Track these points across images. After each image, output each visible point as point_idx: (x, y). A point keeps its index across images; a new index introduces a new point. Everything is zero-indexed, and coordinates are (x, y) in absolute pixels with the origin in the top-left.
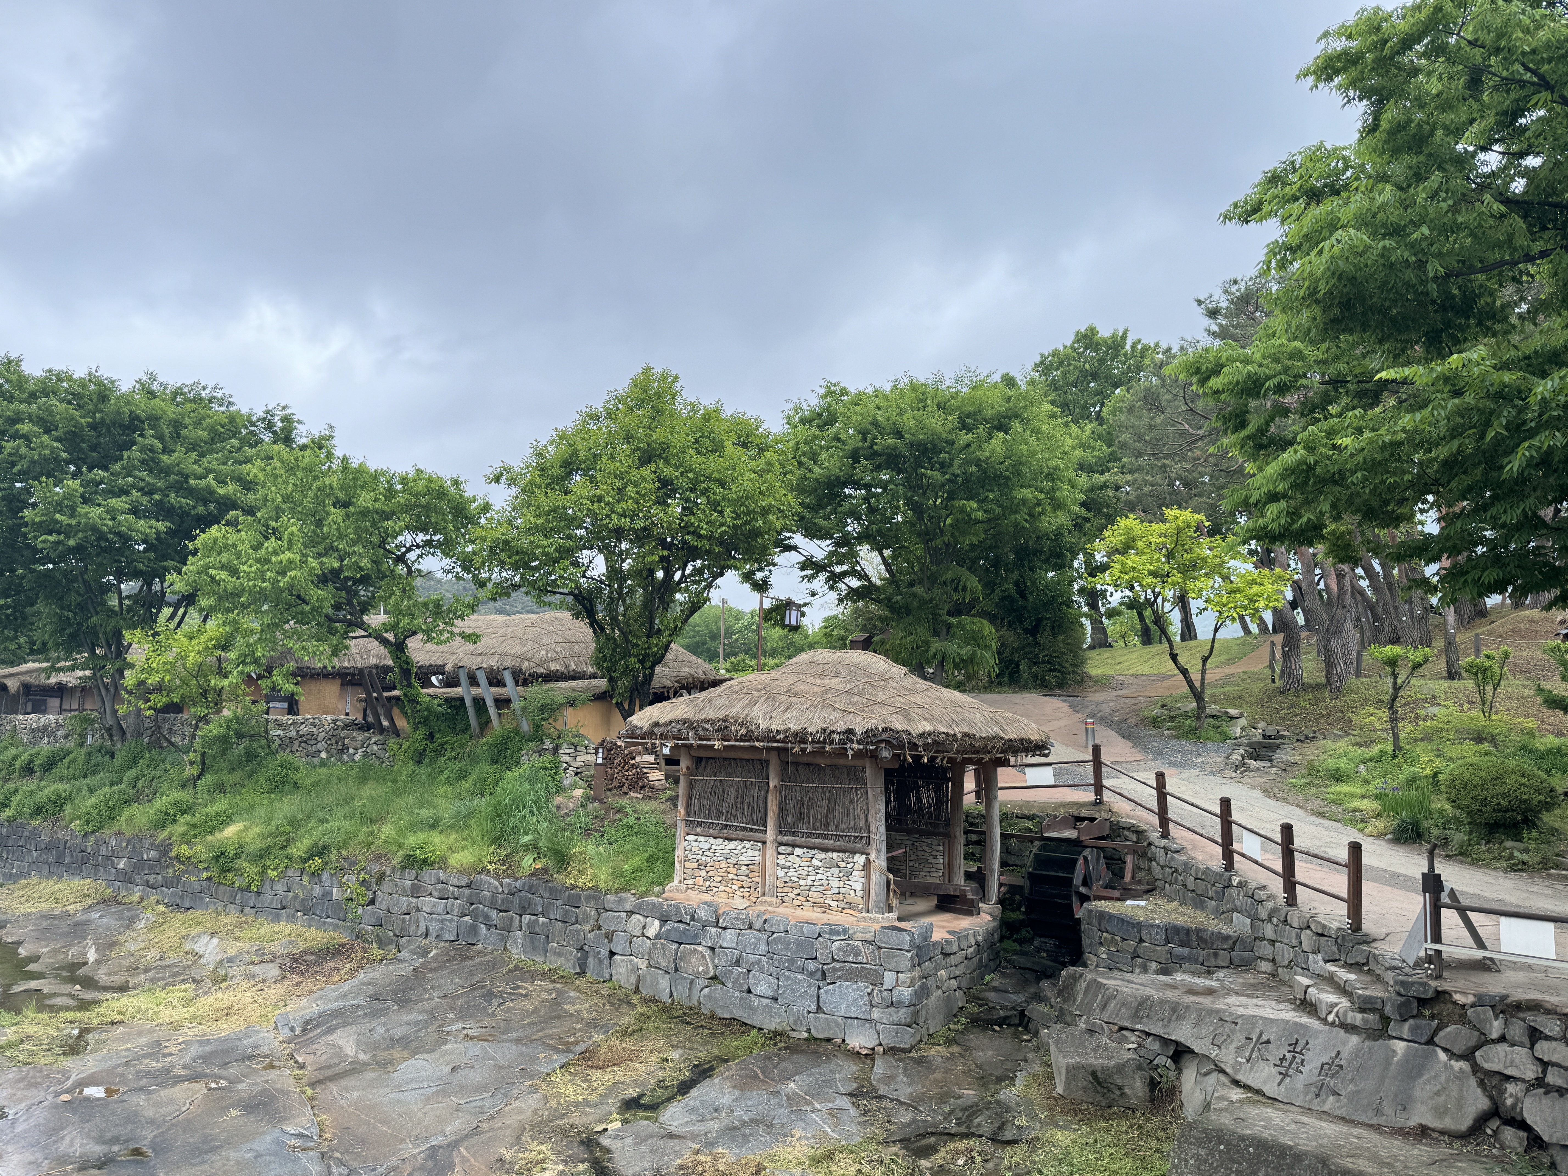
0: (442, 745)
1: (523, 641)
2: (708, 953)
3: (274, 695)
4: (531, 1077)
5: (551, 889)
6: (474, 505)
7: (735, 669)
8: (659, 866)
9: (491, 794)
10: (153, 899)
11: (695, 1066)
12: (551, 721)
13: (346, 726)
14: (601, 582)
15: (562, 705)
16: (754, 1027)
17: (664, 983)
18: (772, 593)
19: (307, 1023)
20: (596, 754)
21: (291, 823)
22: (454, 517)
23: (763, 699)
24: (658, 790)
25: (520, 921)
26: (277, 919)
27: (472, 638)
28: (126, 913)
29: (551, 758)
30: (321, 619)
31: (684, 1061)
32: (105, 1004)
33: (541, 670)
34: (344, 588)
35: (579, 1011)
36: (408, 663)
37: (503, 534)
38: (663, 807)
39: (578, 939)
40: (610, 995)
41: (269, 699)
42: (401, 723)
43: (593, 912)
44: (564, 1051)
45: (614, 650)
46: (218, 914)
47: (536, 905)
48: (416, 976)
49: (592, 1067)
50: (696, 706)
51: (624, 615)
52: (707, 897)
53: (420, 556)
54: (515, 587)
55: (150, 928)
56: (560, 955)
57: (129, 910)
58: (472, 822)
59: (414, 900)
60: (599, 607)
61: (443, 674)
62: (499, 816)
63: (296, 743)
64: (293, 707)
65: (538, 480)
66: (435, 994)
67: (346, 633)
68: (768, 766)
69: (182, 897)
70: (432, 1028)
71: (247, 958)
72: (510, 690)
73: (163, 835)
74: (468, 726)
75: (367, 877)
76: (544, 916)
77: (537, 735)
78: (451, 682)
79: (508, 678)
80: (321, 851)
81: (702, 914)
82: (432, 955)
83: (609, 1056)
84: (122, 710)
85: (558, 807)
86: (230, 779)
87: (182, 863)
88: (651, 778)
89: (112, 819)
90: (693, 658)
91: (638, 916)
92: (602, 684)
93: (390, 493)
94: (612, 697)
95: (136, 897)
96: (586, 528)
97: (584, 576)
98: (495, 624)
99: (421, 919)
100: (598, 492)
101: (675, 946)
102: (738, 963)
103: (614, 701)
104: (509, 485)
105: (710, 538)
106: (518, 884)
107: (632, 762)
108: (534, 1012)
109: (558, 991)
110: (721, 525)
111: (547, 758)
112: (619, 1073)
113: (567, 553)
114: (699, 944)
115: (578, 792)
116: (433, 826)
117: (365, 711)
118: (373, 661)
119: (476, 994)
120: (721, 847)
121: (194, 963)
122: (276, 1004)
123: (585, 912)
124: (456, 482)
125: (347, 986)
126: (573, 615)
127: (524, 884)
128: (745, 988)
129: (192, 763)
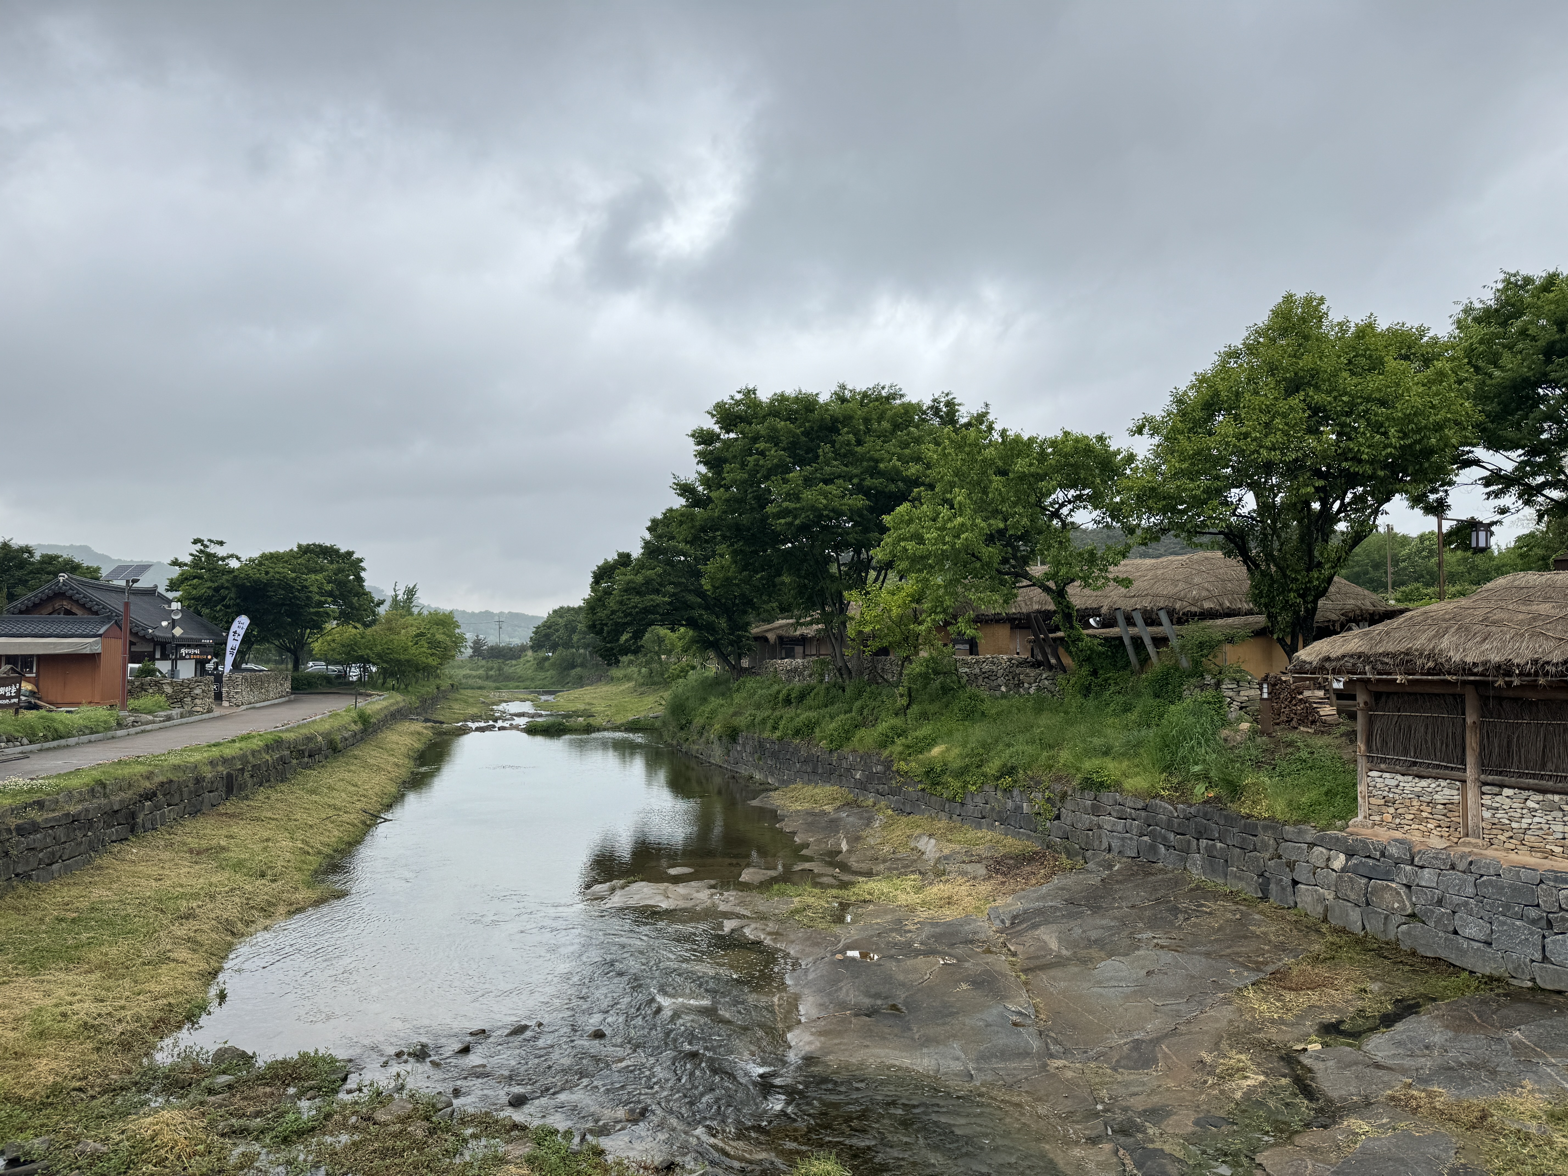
0: (1106, 680)
1: (1175, 582)
2: (1403, 891)
3: (960, 638)
4: (1223, 990)
5: (1226, 817)
6: (1119, 457)
7: (1407, 597)
8: (1339, 801)
9: (1158, 725)
10: (883, 804)
11: (1397, 1000)
12: (1210, 657)
13: (1020, 664)
14: (1253, 518)
15: (1220, 642)
16: (1464, 969)
17: (1355, 916)
18: (1450, 514)
19: (1015, 917)
20: (1261, 689)
21: (983, 747)
22: (1101, 471)
23: (1453, 630)
24: (1331, 725)
25: (1198, 845)
26: (979, 826)
27: (1126, 582)
28: (865, 815)
29: (1214, 693)
30: (994, 573)
31: (1385, 994)
32: (858, 886)
33: (1194, 609)
34: (1008, 544)
35: (1265, 934)
36: (1069, 608)
37: (1149, 482)
38: (1338, 742)
39: (1258, 866)
40: (1296, 922)
41: (955, 642)
42: (1067, 661)
43: (1272, 842)
44: (1253, 970)
45: (1271, 586)
46: (933, 819)
47: (1212, 831)
48: (1105, 887)
49: (1285, 988)
50: (1371, 639)
51: (1280, 550)
52: (1398, 835)
53: (1072, 510)
54: (1164, 531)
55: (884, 827)
56: (1240, 879)
57: (867, 811)
58: (1142, 751)
59: (1096, 818)
60: (1252, 544)
61: (1099, 616)
62: (1167, 746)
63: (980, 679)
64: (973, 647)
65: (1179, 425)
66: (1124, 904)
67: (1014, 583)
68: (1463, 701)
69: (904, 804)
70: (1125, 934)
71: (959, 858)
72: (1166, 628)
73: (886, 753)
74: (1128, 663)
75: (1052, 795)
76: (1221, 842)
77: (1197, 672)
78: (1108, 622)
79: (1163, 617)
80: (1011, 771)
81: (1393, 850)
82: (1116, 868)
83: (1302, 979)
84: (847, 652)
85: (1226, 740)
86: (932, 708)
87: (902, 776)
88: (1322, 713)
89: (848, 739)
90: (1359, 589)
91: (1320, 849)
92: (1261, 620)
93: (1043, 455)
94: (1272, 633)
95: (870, 802)
96: (1232, 467)
97: (1235, 515)
98: (1143, 568)
99: (1103, 836)
100: (1244, 429)
101: (1364, 881)
102: (1440, 902)
103: (1275, 637)
104: (1152, 435)
105: (1371, 462)
106: (1193, 810)
107: (1300, 697)
108: (1220, 929)
109: (1242, 912)
110: (1386, 447)
111: (1209, 693)
112: (1315, 997)
113: (1217, 493)
114: (1393, 880)
115: (1245, 726)
116: (1106, 753)
117: (1032, 650)
118: (1036, 607)
119: (1162, 907)
120: (1410, 785)
121: (919, 858)
122: (986, 899)
123: (1263, 841)
124: (1100, 439)
125: (1044, 889)
126: (1225, 554)
127: (1199, 811)
128: (1451, 929)
129: (902, 696)
